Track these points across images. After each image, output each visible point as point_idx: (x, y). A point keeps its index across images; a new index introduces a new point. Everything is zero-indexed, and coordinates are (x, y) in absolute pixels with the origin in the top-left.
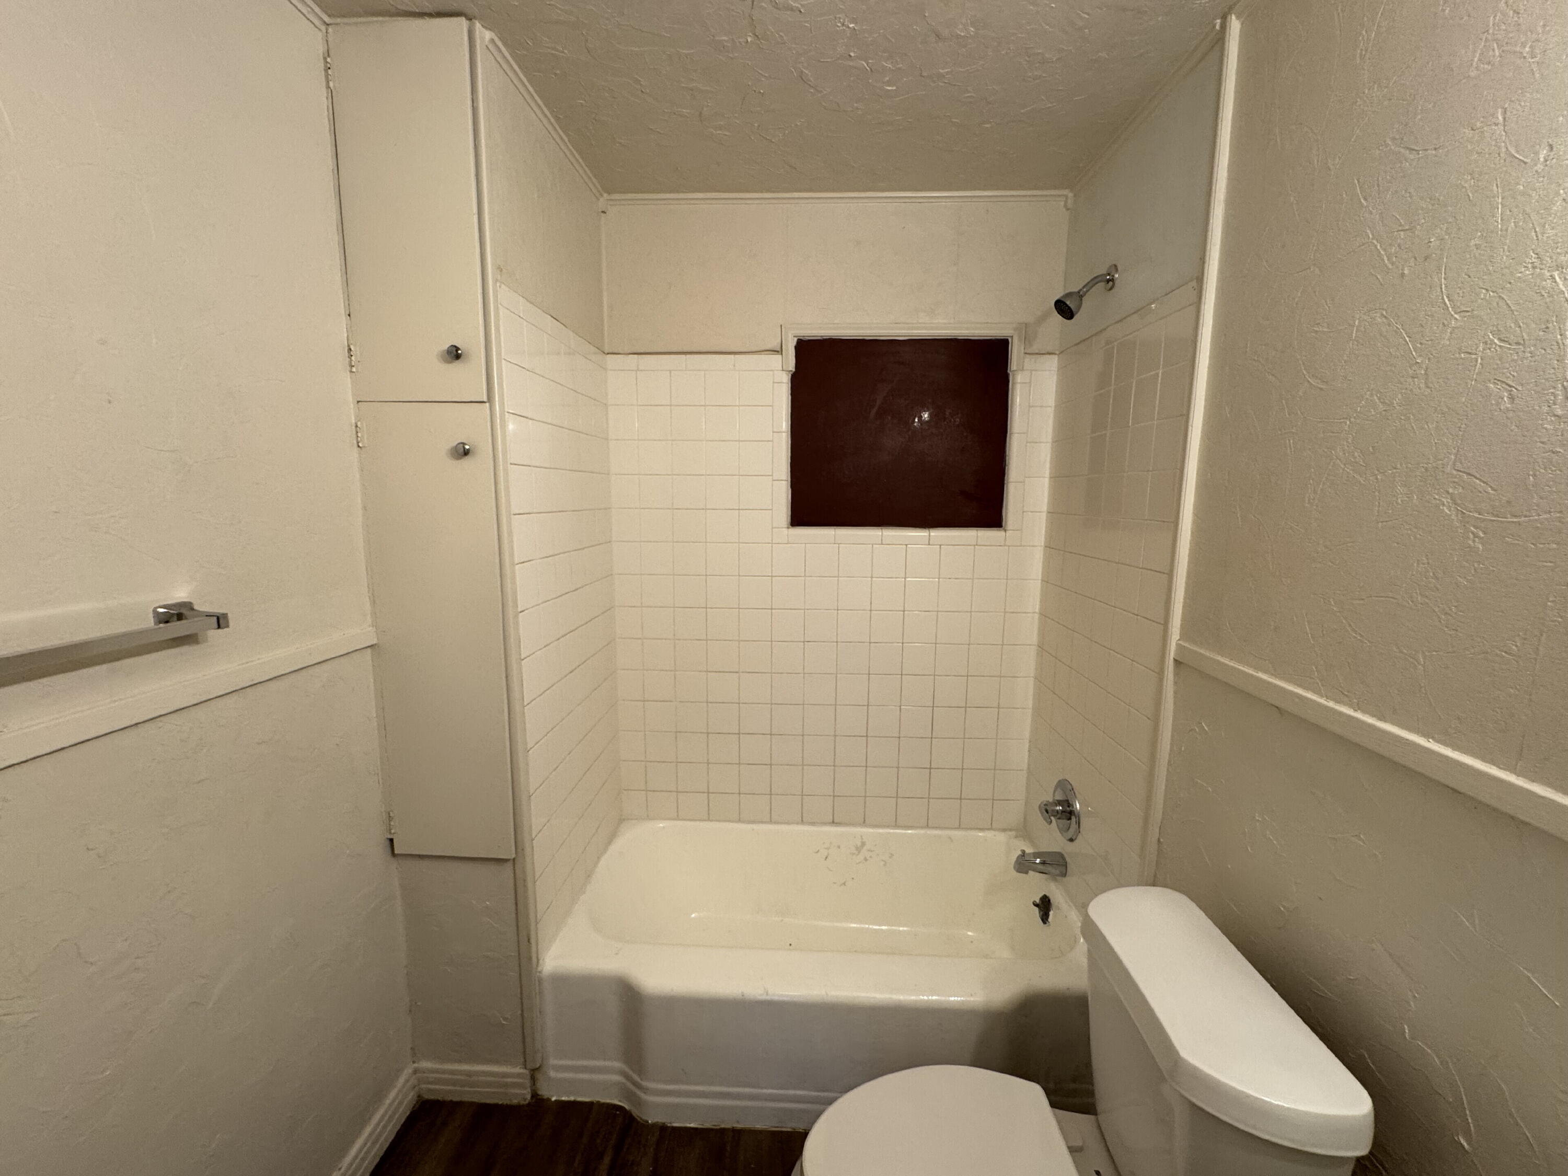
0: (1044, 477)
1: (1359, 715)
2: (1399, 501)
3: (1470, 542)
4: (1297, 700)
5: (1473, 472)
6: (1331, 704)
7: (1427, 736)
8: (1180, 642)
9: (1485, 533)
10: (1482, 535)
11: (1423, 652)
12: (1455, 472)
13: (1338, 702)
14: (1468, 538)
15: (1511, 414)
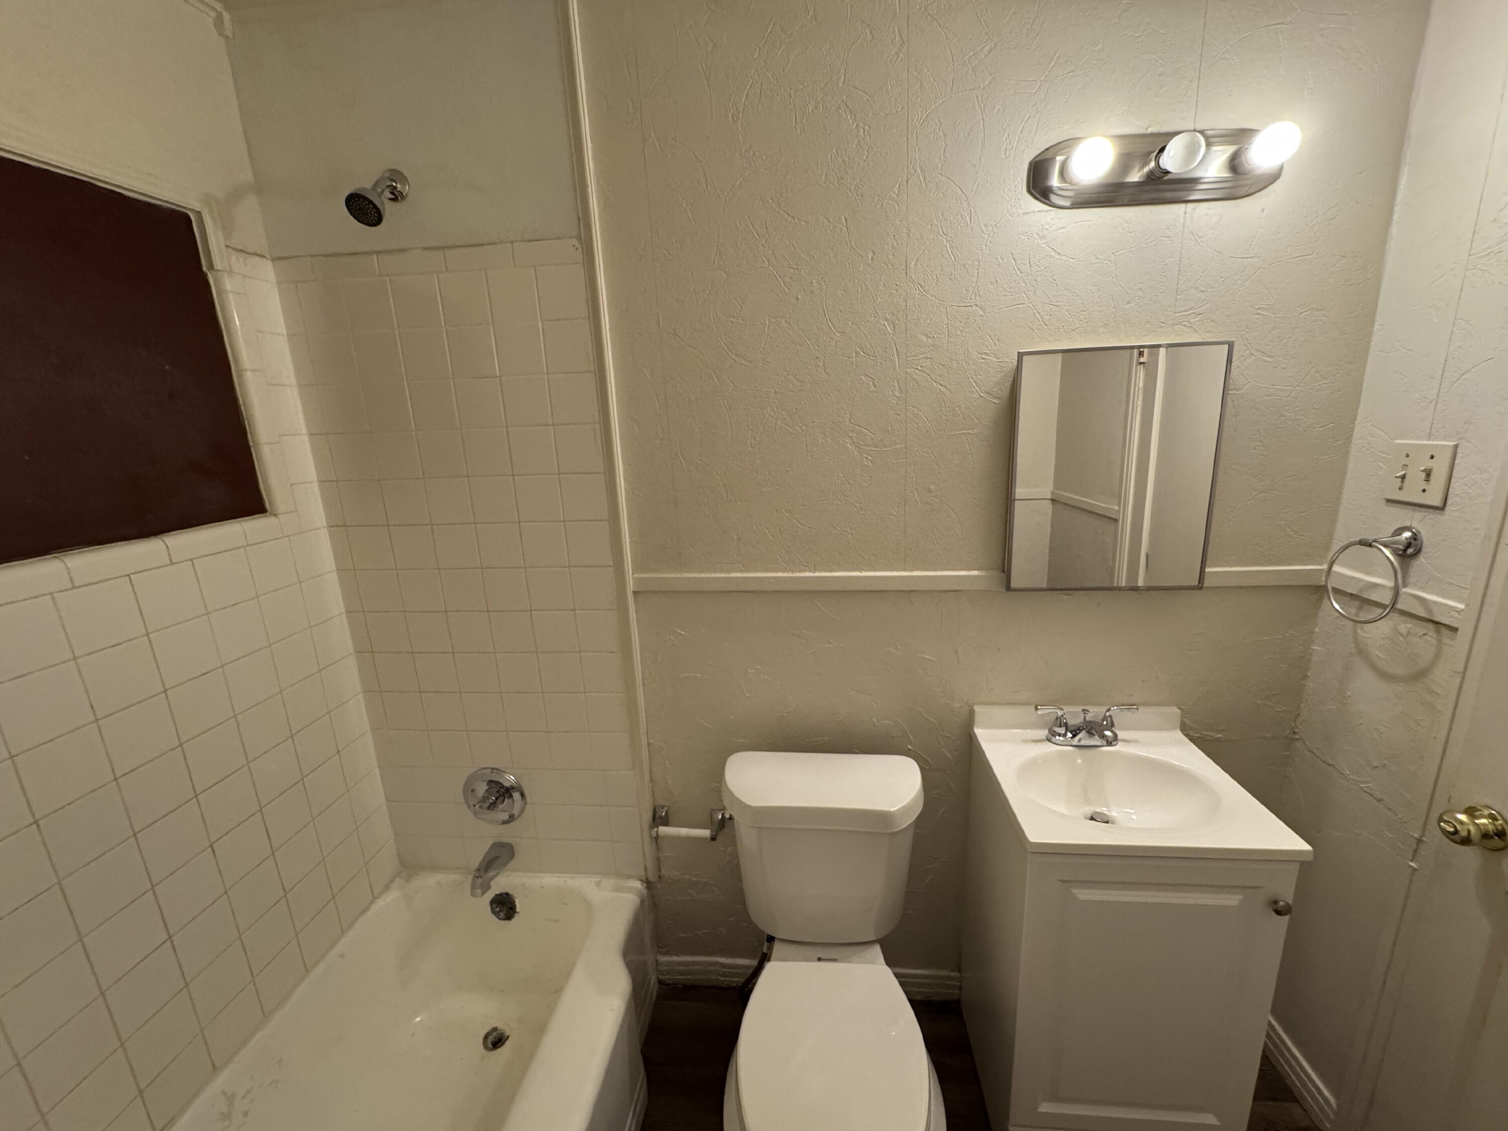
0: (301, 434)
1: (817, 574)
2: (820, 442)
3: (866, 463)
4: (773, 581)
5: (860, 424)
6: (798, 574)
7: (861, 570)
8: (635, 576)
9: (872, 457)
10: (870, 458)
11: (850, 527)
12: (850, 425)
13: (800, 572)
14: (864, 460)
15: (875, 394)
